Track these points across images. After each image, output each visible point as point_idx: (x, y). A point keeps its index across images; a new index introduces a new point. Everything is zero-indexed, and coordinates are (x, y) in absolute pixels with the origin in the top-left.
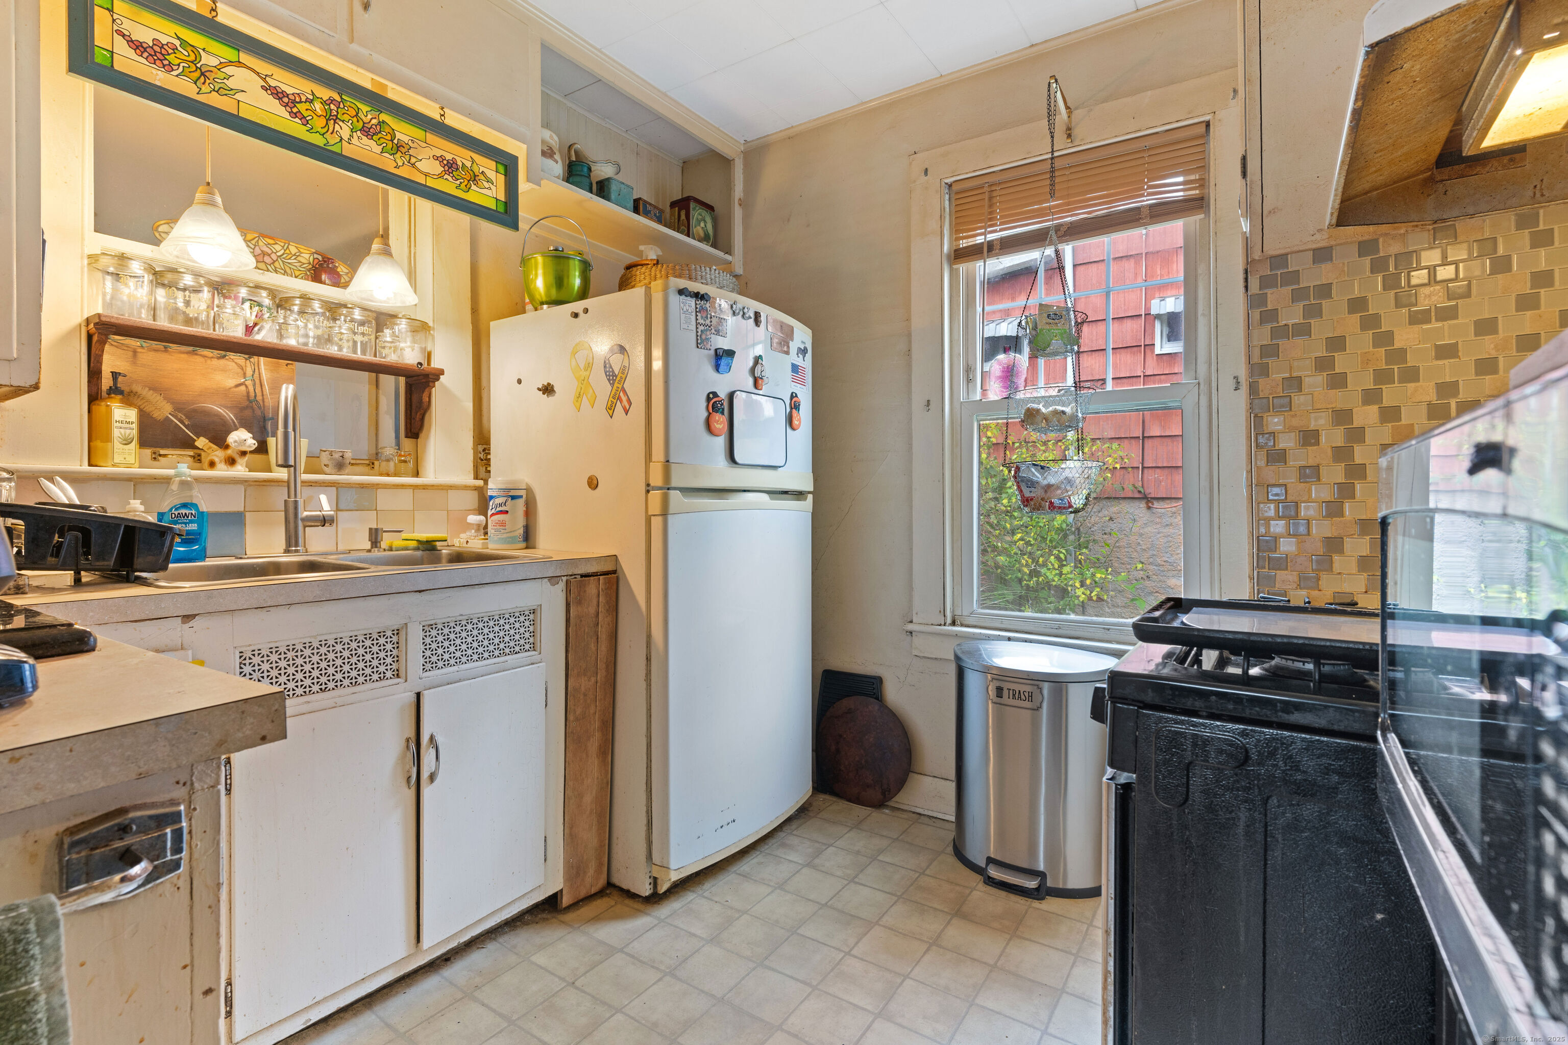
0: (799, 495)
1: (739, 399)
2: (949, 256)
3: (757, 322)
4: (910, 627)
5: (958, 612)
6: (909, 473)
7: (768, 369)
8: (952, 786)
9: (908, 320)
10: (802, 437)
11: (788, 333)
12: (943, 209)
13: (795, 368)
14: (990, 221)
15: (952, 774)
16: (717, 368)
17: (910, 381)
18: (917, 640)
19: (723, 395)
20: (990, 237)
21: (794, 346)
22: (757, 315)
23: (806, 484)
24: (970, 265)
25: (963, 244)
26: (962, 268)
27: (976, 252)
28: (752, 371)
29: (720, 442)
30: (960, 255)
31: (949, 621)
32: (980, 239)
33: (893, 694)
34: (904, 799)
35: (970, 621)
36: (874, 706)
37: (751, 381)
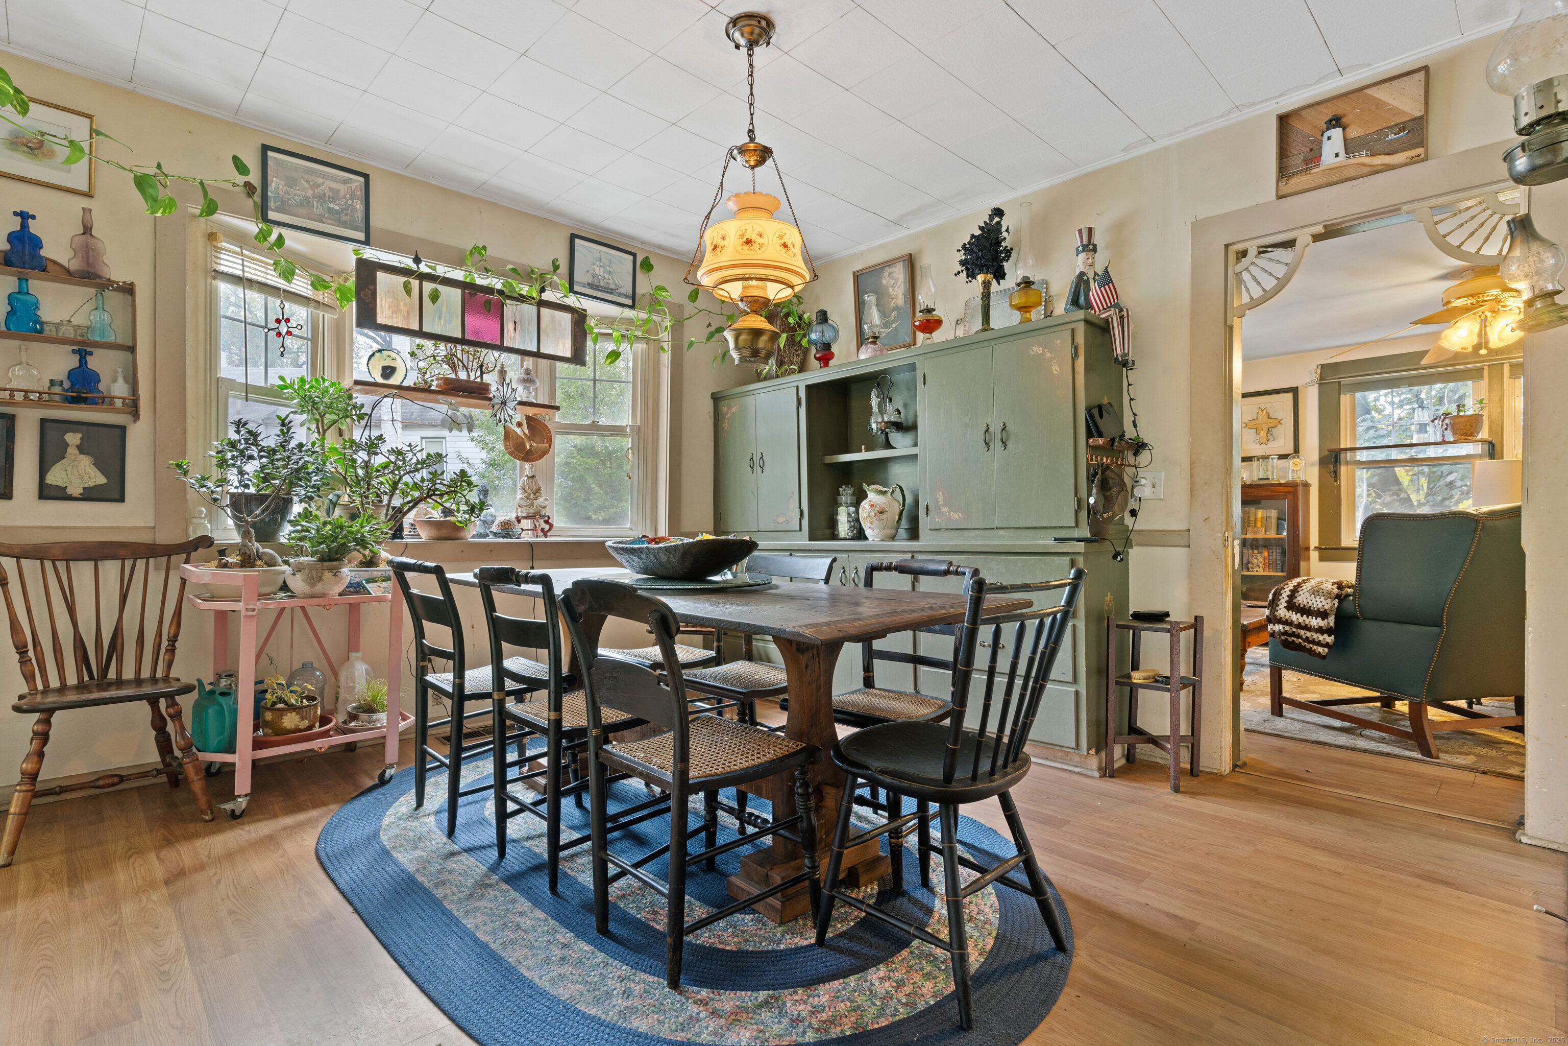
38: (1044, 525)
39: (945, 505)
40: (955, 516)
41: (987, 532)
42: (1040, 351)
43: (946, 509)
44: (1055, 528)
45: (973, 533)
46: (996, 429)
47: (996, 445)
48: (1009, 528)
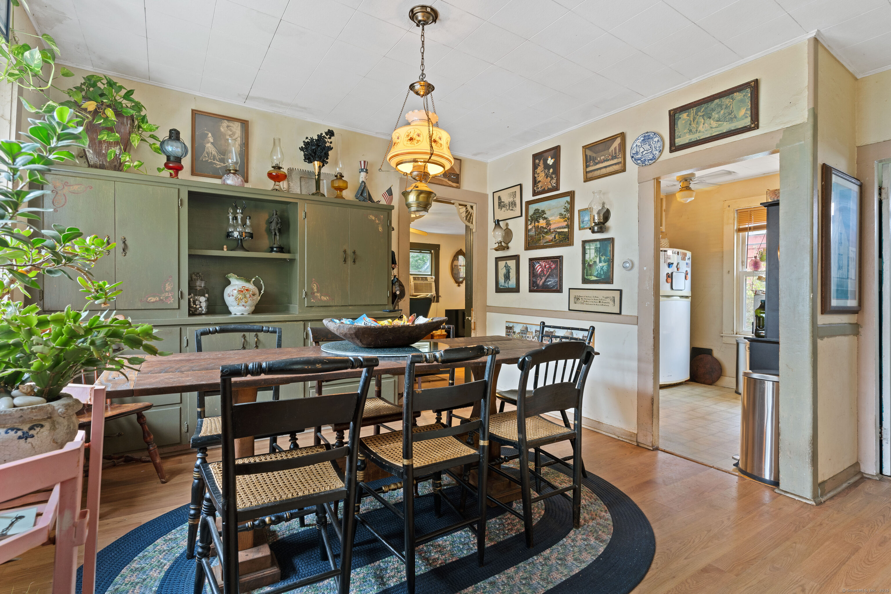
0: (687, 297)
1: (674, 274)
2: (736, 230)
3: (678, 254)
4: (722, 335)
5: (738, 331)
6: (722, 291)
7: (680, 266)
8: (735, 379)
9: (722, 247)
10: (688, 282)
11: (685, 255)
12: (734, 217)
13: (687, 264)
14: (750, 221)
15: (735, 376)
16: (669, 267)
17: (723, 265)
18: (724, 338)
19: (670, 273)
20: (750, 226)
21: (687, 258)
22: (678, 252)
23: (689, 294)
24: (744, 233)
25: (741, 227)
26: (741, 234)
27: (745, 230)
28: (677, 266)
29: (669, 285)
30: (740, 230)
31: (735, 333)
32: (747, 226)
33: (716, 354)
34: (720, 383)
35: (742, 333)
36: (709, 357)
37: (676, 269)
38: (374, 303)
39: (318, 292)
40: (324, 298)
41: (343, 308)
42: (374, 218)
43: (318, 295)
44: (378, 305)
45: (334, 308)
46: (349, 252)
47: (350, 261)
48: (355, 305)
